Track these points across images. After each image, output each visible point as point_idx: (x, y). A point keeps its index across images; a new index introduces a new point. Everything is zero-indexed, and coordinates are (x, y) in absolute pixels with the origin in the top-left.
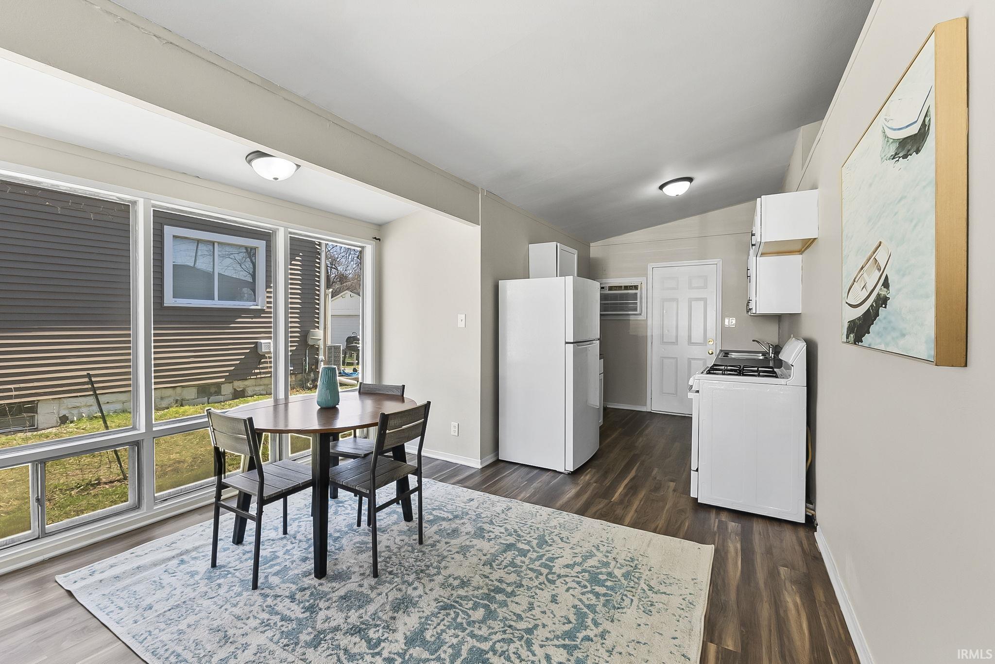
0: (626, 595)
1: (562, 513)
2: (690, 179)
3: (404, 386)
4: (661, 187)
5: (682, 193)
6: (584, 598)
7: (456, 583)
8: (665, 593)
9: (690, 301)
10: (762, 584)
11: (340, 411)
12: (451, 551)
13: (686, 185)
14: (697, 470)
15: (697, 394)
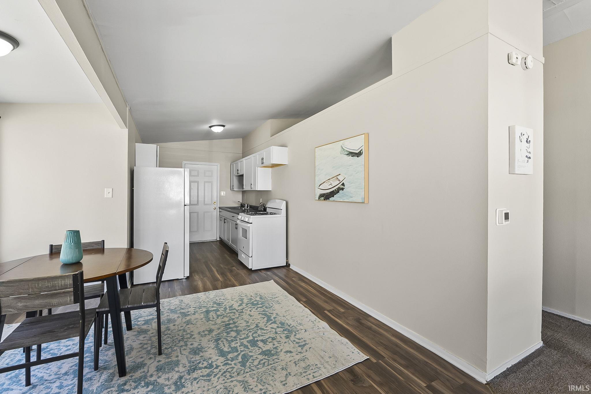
0: (269, 303)
1: (209, 292)
2: (224, 126)
3: (103, 241)
4: (210, 127)
5: (221, 131)
6: (258, 310)
7: (206, 333)
8: (276, 297)
9: (205, 182)
10: (293, 284)
11: (83, 263)
12: (183, 326)
13: (222, 128)
14: (252, 257)
15: (252, 224)
